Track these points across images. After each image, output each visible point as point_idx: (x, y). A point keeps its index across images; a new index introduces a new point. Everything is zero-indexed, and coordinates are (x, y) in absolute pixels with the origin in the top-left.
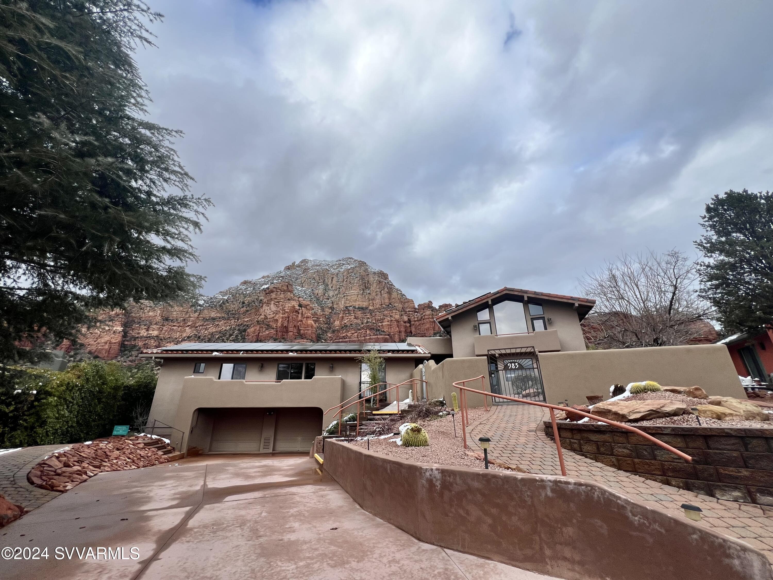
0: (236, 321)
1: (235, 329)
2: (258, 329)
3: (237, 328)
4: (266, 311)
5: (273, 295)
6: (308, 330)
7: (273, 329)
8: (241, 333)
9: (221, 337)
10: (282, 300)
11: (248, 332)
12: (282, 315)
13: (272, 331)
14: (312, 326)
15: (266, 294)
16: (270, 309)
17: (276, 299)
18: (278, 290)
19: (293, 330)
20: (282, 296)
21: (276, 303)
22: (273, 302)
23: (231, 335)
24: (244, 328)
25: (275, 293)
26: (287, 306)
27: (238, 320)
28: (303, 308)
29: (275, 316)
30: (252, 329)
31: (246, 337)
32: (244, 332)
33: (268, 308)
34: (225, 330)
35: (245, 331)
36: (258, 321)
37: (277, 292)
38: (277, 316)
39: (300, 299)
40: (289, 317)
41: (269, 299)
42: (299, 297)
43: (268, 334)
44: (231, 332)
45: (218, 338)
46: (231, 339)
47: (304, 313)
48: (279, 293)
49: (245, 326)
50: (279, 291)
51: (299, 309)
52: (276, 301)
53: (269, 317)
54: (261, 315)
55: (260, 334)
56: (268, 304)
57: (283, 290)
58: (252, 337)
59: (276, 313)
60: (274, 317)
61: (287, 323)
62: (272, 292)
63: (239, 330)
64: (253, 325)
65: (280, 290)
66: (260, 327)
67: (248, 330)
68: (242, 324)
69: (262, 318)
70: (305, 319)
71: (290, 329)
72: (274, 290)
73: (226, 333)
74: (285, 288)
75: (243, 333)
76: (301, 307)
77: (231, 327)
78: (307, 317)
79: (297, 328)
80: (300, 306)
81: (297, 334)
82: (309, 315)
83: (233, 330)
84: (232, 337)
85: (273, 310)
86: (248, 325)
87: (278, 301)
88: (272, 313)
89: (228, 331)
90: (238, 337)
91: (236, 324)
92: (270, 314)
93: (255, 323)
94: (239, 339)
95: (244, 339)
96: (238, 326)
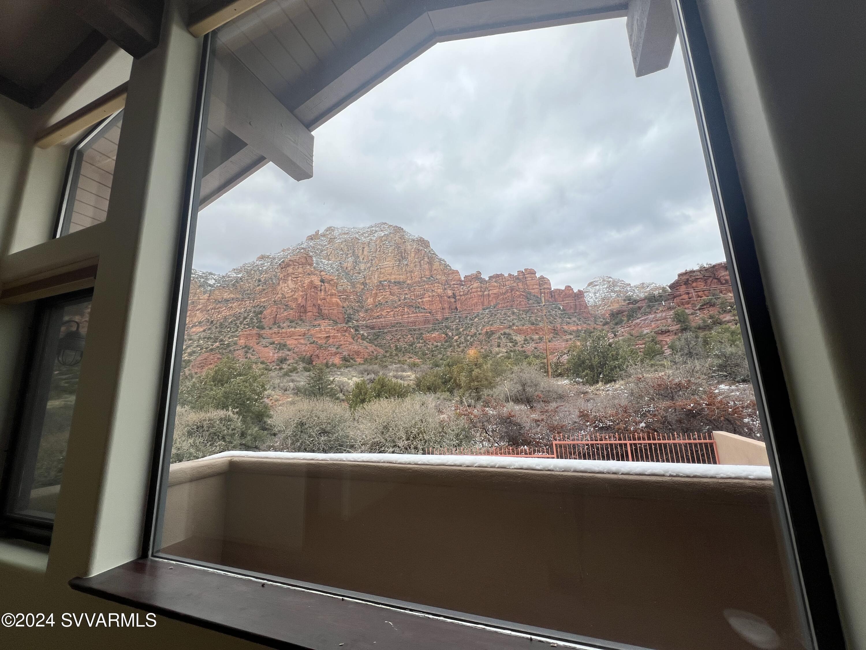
0: (252, 301)
1: (251, 312)
2: (275, 310)
3: (253, 310)
4: (283, 289)
5: (290, 270)
6: (333, 309)
7: (292, 309)
8: (256, 315)
9: (235, 321)
10: (300, 275)
11: (264, 314)
12: (301, 293)
13: (291, 312)
14: (338, 305)
15: (282, 268)
16: (288, 286)
17: (293, 274)
18: (295, 264)
19: (313, 309)
20: (300, 270)
21: (294, 279)
22: (290, 278)
23: (245, 318)
24: (261, 309)
25: (292, 267)
26: (306, 282)
27: (254, 301)
28: (326, 284)
29: (294, 295)
30: (269, 311)
31: (263, 320)
32: (260, 314)
33: (286, 285)
34: (239, 313)
35: (261, 313)
36: (275, 302)
37: (295, 265)
38: (297, 294)
39: (323, 273)
40: (307, 295)
41: (286, 274)
42: (321, 271)
43: (286, 316)
44: (246, 315)
45: (231, 322)
46: (245, 322)
47: (327, 289)
48: (296, 267)
49: (262, 308)
50: (297, 264)
51: (321, 286)
52: (293, 276)
53: (287, 296)
54: (278, 294)
55: (278, 316)
56: (285, 280)
57: (300, 263)
58: (269, 319)
59: (295, 290)
60: (292, 296)
61: (304, 302)
62: (288, 265)
63: (255, 312)
64: (270, 306)
65: (298, 263)
66: (277, 308)
67: (265, 312)
68: (258, 306)
69: (279, 298)
70: (329, 297)
71: (309, 309)
72: (291, 263)
73: (240, 316)
74: (304, 261)
75: (260, 316)
76: (324, 283)
77: (246, 309)
78: (332, 295)
79: (317, 307)
80: (322, 281)
81: (317, 314)
82: (334, 291)
83: (248, 313)
84: (247, 320)
85: (291, 288)
86: (264, 306)
87: (296, 276)
88: (290, 290)
89: (242, 314)
90: (254, 321)
91: (251, 305)
92: (288, 292)
93: (272, 303)
94: (254, 322)
95: (261, 322)
96: (254, 307)
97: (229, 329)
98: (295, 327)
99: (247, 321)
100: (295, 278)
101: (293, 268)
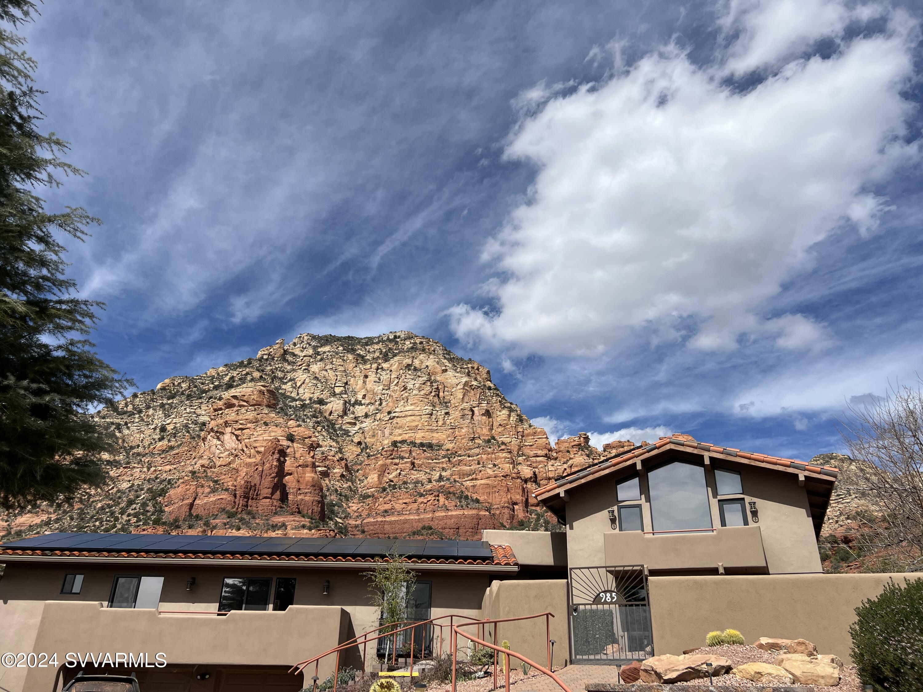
0: (145, 469)
1: (142, 490)
2: (191, 489)
3: (146, 487)
4: (213, 449)
5: (231, 414)
6: (305, 495)
7: (227, 490)
8: (154, 498)
9: (109, 506)
10: (249, 425)
11: (170, 496)
12: (248, 460)
13: (225, 495)
14: (314, 486)
16: (222, 445)
17: (236, 421)
18: (242, 403)
19: (273, 493)
20: (251, 415)
21: (237, 433)
22: (229, 430)
23: (130, 503)
24: (162, 486)
25: (235, 409)
26: (260, 438)
27: (149, 469)
28: (296, 445)
29: (233, 461)
30: (179, 490)
31: (165, 508)
32: (160, 495)
33: (219, 442)
35: (163, 492)
36: (193, 473)
37: (240, 406)
38: (238, 461)
39: (291, 424)
40: (264, 464)
41: (221, 421)
42: (288, 420)
43: (214, 503)
45: (102, 508)
46: (130, 511)
47: (297, 455)
48: (244, 410)
49: (165, 483)
50: (245, 404)
51: (288, 447)
52: (237, 426)
53: (218, 463)
54: (200, 457)
55: (197, 501)
56: (219, 433)
57: (253, 403)
58: (179, 507)
59: (236, 454)
60: (230, 463)
61: (258, 478)
62: (229, 405)
63: (150, 490)
64: (181, 481)
65: (247, 402)
66: (197, 486)
67: (172, 492)
68: (157, 478)
69: (203, 466)
70: (300, 469)
71: (265, 492)
72: (235, 401)
73: (120, 498)
74: (258, 398)
75: (160, 499)
76: (292, 441)
77: (133, 485)
78: (305, 466)
79: (281, 489)
80: (290, 438)
81: (279, 503)
82: (309, 459)
83: (136, 491)
84: (134, 506)
85: (227, 448)
86: (170, 480)
87: (240, 426)
88: (227, 453)
89: (124, 493)
90: (148, 508)
91: (143, 476)
92: (222, 455)
93: (186, 476)
94: (148, 511)
95: (162, 511)
96: (149, 481)
97: (97, 523)
98: (239, 529)
99: (135, 509)
100: (239, 429)
101: (238, 410)
